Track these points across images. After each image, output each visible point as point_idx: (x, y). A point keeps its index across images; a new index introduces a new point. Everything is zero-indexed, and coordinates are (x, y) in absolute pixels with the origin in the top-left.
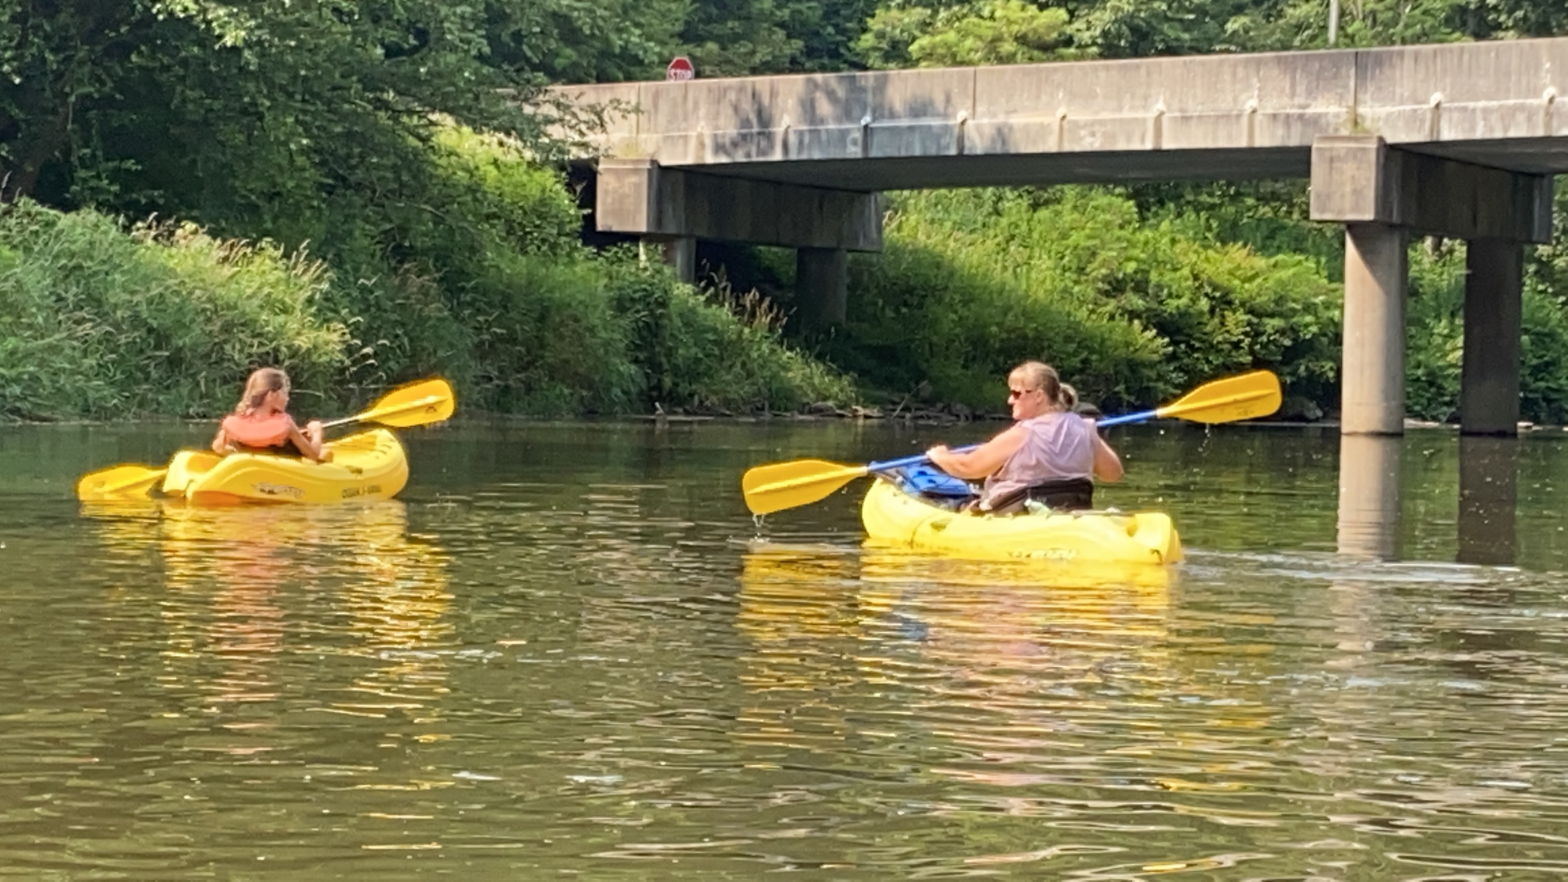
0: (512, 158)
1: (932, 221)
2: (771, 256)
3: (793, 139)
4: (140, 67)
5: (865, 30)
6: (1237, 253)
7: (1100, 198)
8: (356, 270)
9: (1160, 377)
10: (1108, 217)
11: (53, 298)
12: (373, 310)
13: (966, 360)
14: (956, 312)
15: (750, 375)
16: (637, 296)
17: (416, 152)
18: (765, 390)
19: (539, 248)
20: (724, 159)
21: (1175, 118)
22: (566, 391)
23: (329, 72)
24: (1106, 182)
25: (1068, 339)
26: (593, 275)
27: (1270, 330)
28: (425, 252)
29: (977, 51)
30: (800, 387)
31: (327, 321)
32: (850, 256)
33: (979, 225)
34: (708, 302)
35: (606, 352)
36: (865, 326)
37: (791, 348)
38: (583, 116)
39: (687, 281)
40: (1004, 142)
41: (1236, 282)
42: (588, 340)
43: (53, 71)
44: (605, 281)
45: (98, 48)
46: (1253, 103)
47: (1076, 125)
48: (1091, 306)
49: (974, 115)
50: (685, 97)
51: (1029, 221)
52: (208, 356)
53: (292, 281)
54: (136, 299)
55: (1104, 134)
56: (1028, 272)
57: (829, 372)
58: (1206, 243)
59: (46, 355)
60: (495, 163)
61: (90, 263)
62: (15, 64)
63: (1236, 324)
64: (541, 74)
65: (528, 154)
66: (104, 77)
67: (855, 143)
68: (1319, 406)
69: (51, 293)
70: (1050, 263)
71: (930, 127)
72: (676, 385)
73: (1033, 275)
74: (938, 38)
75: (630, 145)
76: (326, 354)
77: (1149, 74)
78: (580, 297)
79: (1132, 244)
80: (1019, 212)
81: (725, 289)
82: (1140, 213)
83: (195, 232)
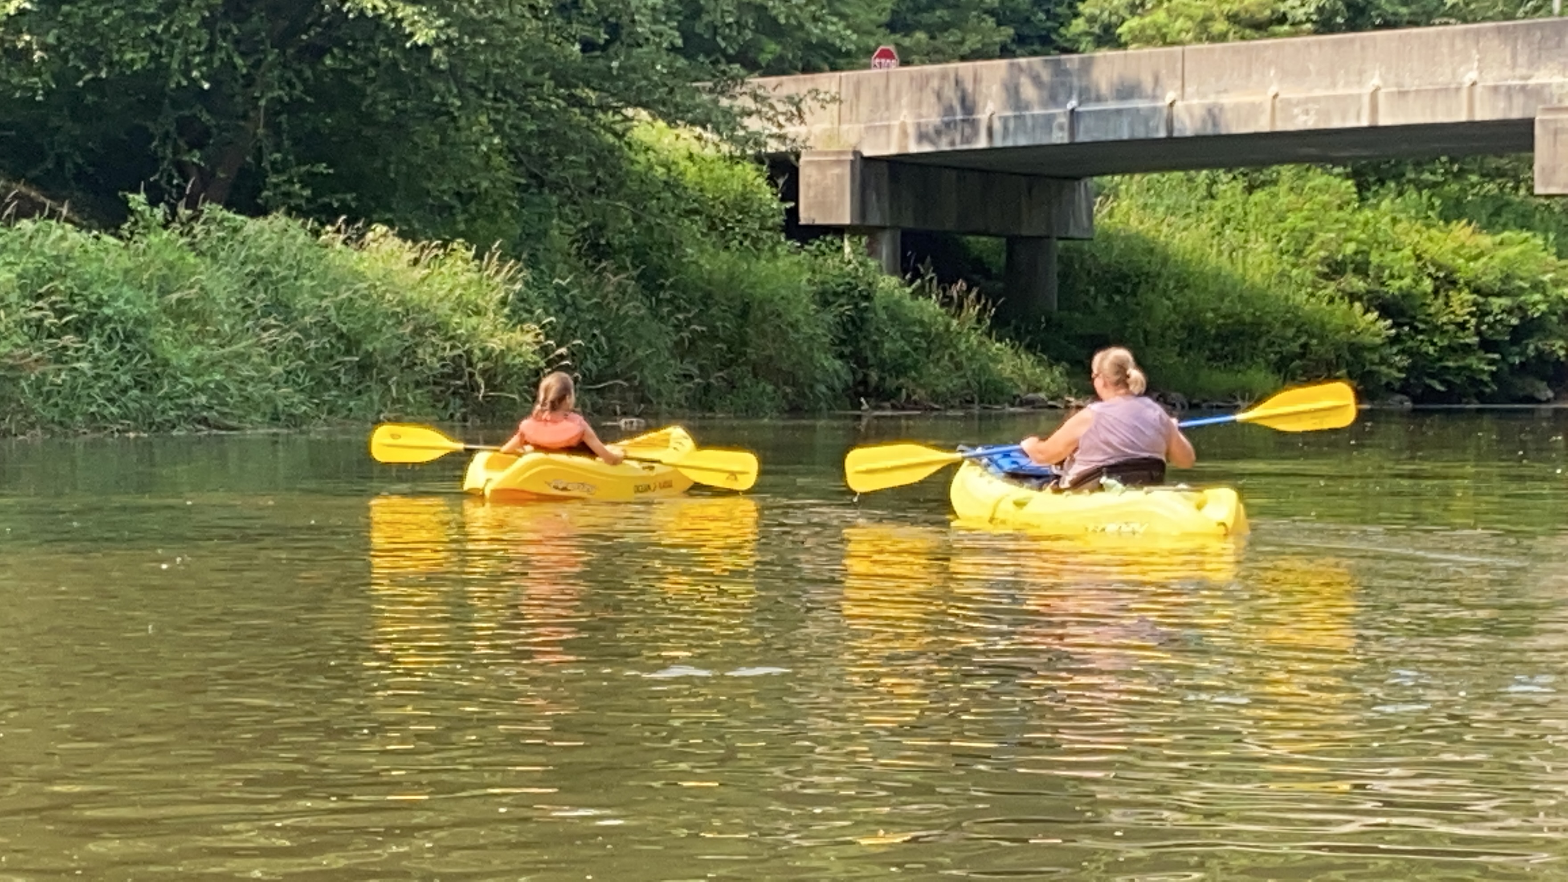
0: (710, 152)
1: (1145, 206)
2: (979, 246)
3: (997, 125)
4: (333, 70)
5: (1076, 15)
6: (1461, 231)
7: (1317, 178)
8: (553, 269)
9: (1383, 361)
10: (1326, 198)
11: (240, 305)
12: (569, 310)
13: (1181, 348)
14: (1170, 299)
15: (958, 366)
16: (841, 289)
17: (611, 149)
18: (974, 384)
19: (741, 243)
20: (927, 148)
21: (1392, 93)
22: (770, 388)
23: (521, 69)
24: (1323, 160)
25: (1286, 324)
26: (796, 269)
27: (1496, 310)
28: (622, 250)
29: (1188, 32)
30: (1011, 380)
31: (522, 322)
32: (1060, 244)
33: (1193, 210)
34: (915, 294)
35: (811, 349)
36: (1077, 315)
37: (1000, 340)
38: (781, 107)
39: (893, 273)
40: (1215, 124)
41: (1461, 261)
42: (792, 335)
43: (243, 76)
44: (808, 275)
45: (290, 51)
46: (1473, 75)
47: (1288, 103)
48: (1309, 290)
49: (1183, 97)
50: (887, 87)
51: (1245, 203)
52: (398, 360)
53: (485, 282)
54: (324, 304)
55: (1318, 112)
56: (1245, 255)
57: (1040, 362)
58: (1428, 221)
59: (234, 363)
60: (691, 157)
61: (277, 268)
62: (204, 69)
63: (1462, 304)
64: (738, 66)
65: (725, 148)
66: (294, 80)
67: (1061, 128)
68: (1550, 386)
69: (238, 301)
70: (1266, 247)
71: (1138, 110)
72: (882, 379)
73: (1250, 259)
74: (1147, 20)
75: (832, 136)
76: (520, 355)
77: (1363, 48)
78: (783, 292)
79: (1351, 224)
80: (1234, 195)
81: (931, 279)
82: (1360, 192)
83: (385, 235)
